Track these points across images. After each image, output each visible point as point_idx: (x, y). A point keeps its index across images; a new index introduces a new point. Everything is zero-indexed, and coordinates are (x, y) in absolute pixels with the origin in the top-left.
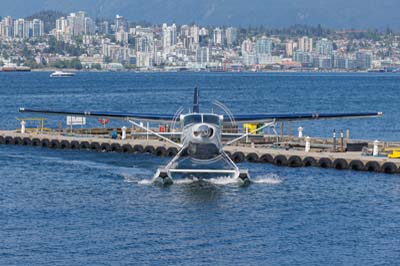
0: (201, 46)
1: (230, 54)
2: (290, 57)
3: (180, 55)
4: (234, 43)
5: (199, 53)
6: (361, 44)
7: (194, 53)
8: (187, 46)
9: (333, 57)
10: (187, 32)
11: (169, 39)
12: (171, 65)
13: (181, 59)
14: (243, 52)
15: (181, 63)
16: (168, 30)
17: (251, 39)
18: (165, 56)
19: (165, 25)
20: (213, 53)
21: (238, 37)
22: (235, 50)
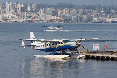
0: (22, 12)
1: (34, 15)
2: (60, 16)
3: (14, 16)
4: (35, 11)
5: (21, 15)
6: (88, 11)
7: (19, 15)
8: (16, 12)
9: (77, 16)
10: (15, 6)
11: (9, 9)
12: (10, 20)
13: (14, 17)
14: (40, 14)
15: (14, 19)
16: (8, 5)
17: (43, 9)
18: (7, 16)
19: (7, 3)
20: (27, 15)
21: (37, 8)
22: (36, 13)
